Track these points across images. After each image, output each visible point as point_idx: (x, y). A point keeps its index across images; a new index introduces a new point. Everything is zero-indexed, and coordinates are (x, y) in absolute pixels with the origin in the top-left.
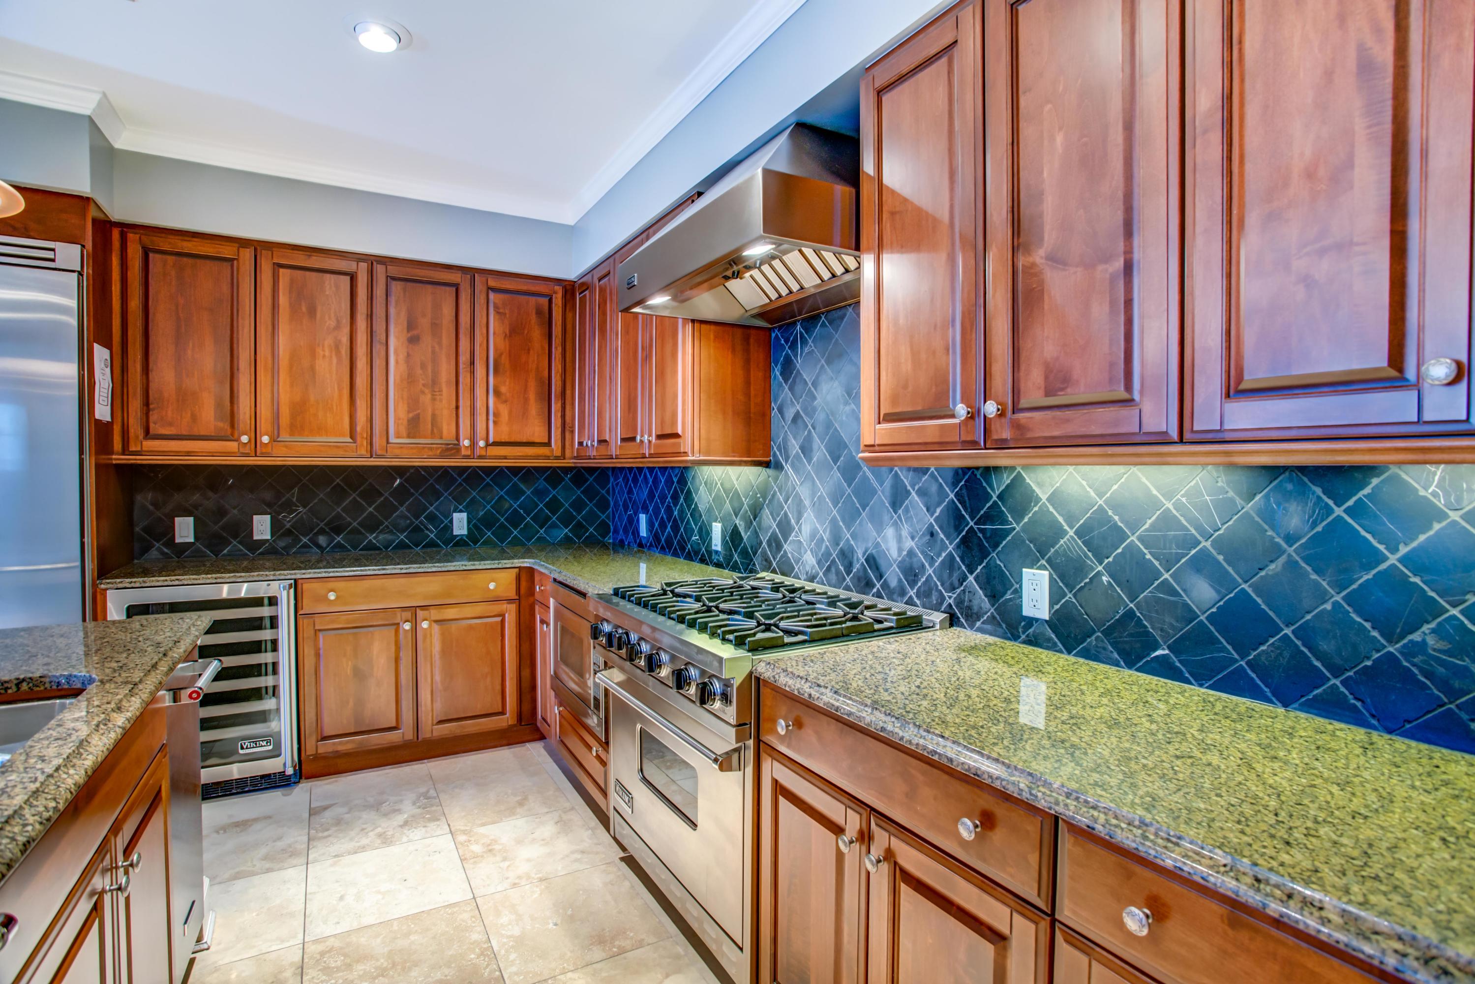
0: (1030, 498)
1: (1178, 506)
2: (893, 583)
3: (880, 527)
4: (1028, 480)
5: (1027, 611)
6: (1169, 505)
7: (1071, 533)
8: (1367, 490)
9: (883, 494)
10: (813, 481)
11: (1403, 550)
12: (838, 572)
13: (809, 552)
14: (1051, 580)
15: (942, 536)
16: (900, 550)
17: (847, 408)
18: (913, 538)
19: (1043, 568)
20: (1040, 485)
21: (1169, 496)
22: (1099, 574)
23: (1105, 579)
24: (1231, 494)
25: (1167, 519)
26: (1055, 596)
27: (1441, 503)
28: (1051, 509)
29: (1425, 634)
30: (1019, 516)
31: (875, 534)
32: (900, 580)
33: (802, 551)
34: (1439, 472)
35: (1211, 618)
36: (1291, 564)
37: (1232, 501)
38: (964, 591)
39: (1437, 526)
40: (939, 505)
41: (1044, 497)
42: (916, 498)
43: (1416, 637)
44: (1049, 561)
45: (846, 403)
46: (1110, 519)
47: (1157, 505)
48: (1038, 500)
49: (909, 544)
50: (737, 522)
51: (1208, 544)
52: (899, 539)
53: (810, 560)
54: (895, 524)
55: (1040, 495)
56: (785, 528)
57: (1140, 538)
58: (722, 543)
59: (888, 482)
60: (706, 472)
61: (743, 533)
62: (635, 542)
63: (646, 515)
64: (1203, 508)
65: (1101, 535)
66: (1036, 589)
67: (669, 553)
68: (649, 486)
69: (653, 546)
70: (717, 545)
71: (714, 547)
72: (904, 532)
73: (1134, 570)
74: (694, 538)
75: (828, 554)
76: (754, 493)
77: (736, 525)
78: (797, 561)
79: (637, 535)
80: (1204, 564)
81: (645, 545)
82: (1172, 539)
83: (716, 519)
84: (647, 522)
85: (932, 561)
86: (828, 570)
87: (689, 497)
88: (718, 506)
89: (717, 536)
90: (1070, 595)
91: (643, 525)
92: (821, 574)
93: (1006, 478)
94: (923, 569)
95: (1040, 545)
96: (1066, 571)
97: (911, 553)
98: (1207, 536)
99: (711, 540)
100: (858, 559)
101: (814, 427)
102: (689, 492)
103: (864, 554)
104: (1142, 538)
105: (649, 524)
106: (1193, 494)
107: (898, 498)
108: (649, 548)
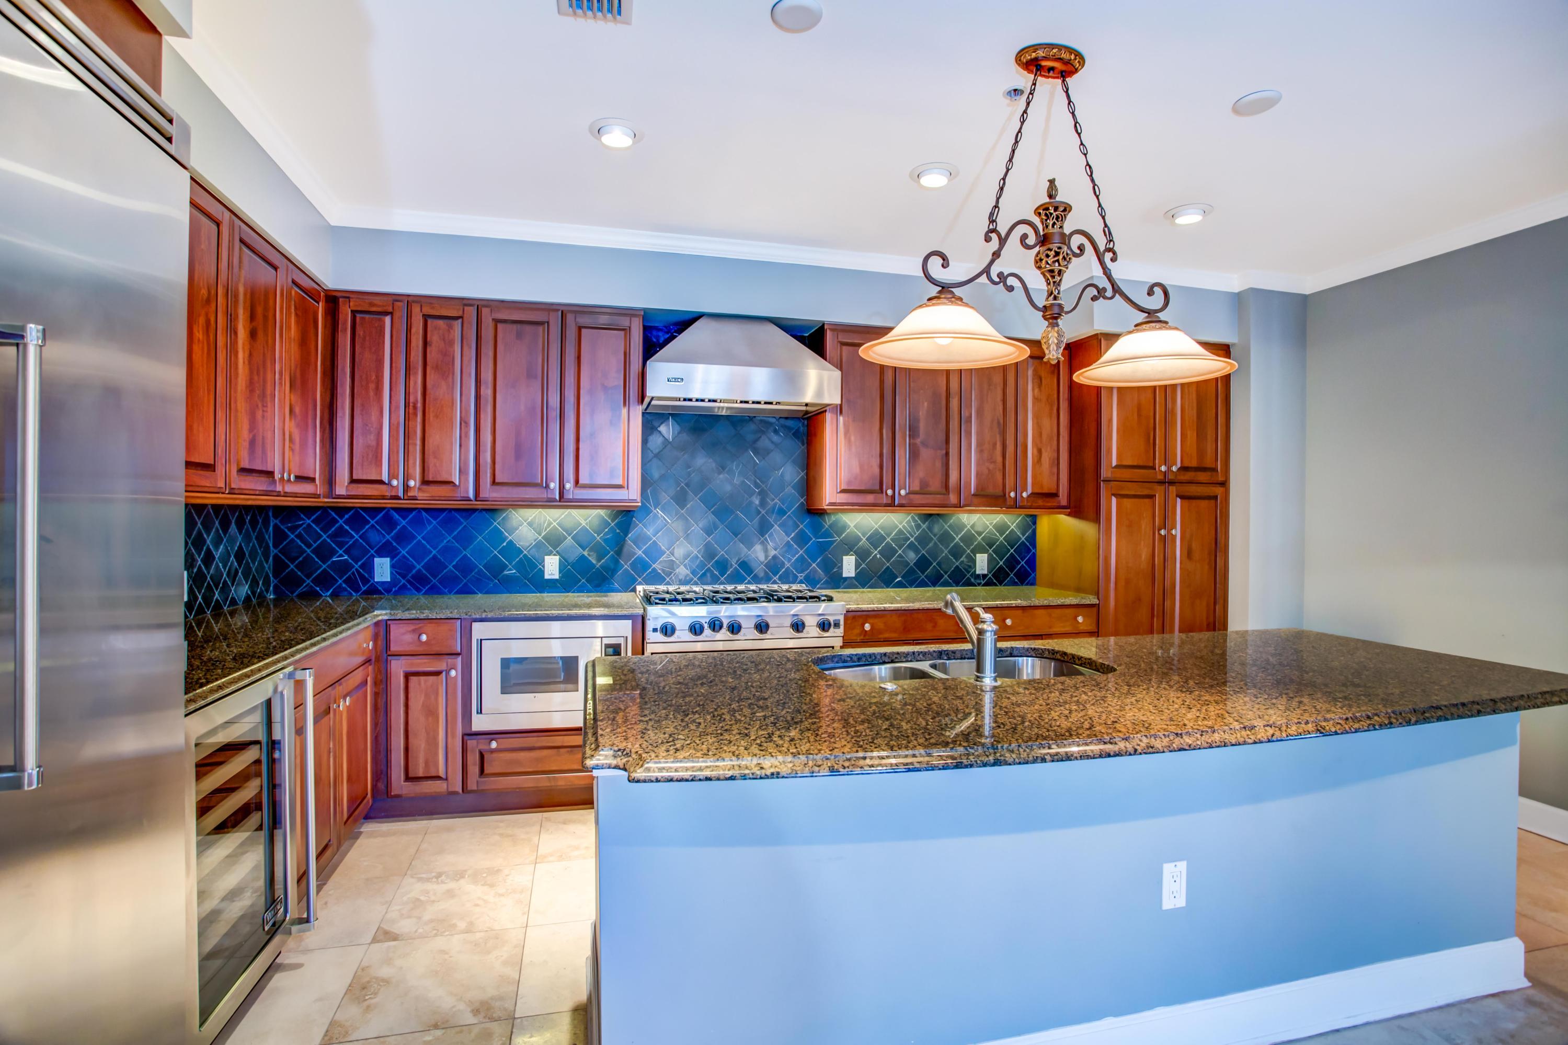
0: (845, 527)
1: (904, 527)
2: (762, 575)
3: (750, 546)
4: (843, 519)
5: (845, 574)
6: (901, 526)
7: (864, 539)
9: (751, 525)
10: (687, 520)
11: (959, 536)
12: (713, 575)
13: (682, 567)
14: (856, 560)
15: (795, 546)
16: (766, 557)
17: (721, 476)
18: (775, 550)
19: (852, 555)
20: (850, 520)
21: (900, 523)
22: (876, 555)
23: (878, 556)
25: (900, 532)
26: (857, 566)
27: (966, 523)
28: (855, 530)
30: (839, 535)
31: (746, 550)
32: (766, 572)
33: (675, 567)
34: (966, 515)
35: (915, 564)
36: (935, 543)
37: (919, 525)
38: (810, 572)
39: (965, 530)
40: (793, 532)
41: (852, 525)
42: (778, 528)
43: (962, 559)
44: (854, 552)
45: (720, 473)
46: (880, 533)
47: (897, 527)
48: (849, 527)
49: (772, 553)
50: (586, 553)
51: (912, 539)
52: (766, 551)
53: (683, 571)
54: (762, 543)
55: (849, 523)
56: (655, 553)
58: (560, 572)
59: (756, 520)
60: (531, 514)
61: (594, 562)
62: (357, 590)
63: (392, 559)
64: (911, 527)
65: (876, 539)
66: (849, 565)
67: (450, 592)
68: (398, 527)
69: (409, 589)
70: (552, 574)
71: (547, 577)
72: (769, 547)
73: (888, 552)
74: (506, 572)
75: (702, 565)
76: (612, 530)
77: (583, 555)
78: (669, 574)
79: (365, 581)
80: (911, 546)
81: (388, 591)
82: (901, 538)
83: (550, 553)
84: (393, 566)
85: (789, 560)
86: (704, 575)
87: (498, 536)
88: (553, 542)
89: (552, 567)
90: (863, 566)
91: (383, 570)
92: (695, 579)
93: (833, 518)
94: (783, 564)
95: (850, 546)
96: (862, 555)
97: (775, 557)
98: (912, 536)
99: (542, 572)
100: (732, 565)
101: (687, 485)
102: (497, 532)
103: (737, 561)
104: (891, 539)
105: (399, 568)
106: (908, 522)
107: (764, 528)
108: (397, 593)
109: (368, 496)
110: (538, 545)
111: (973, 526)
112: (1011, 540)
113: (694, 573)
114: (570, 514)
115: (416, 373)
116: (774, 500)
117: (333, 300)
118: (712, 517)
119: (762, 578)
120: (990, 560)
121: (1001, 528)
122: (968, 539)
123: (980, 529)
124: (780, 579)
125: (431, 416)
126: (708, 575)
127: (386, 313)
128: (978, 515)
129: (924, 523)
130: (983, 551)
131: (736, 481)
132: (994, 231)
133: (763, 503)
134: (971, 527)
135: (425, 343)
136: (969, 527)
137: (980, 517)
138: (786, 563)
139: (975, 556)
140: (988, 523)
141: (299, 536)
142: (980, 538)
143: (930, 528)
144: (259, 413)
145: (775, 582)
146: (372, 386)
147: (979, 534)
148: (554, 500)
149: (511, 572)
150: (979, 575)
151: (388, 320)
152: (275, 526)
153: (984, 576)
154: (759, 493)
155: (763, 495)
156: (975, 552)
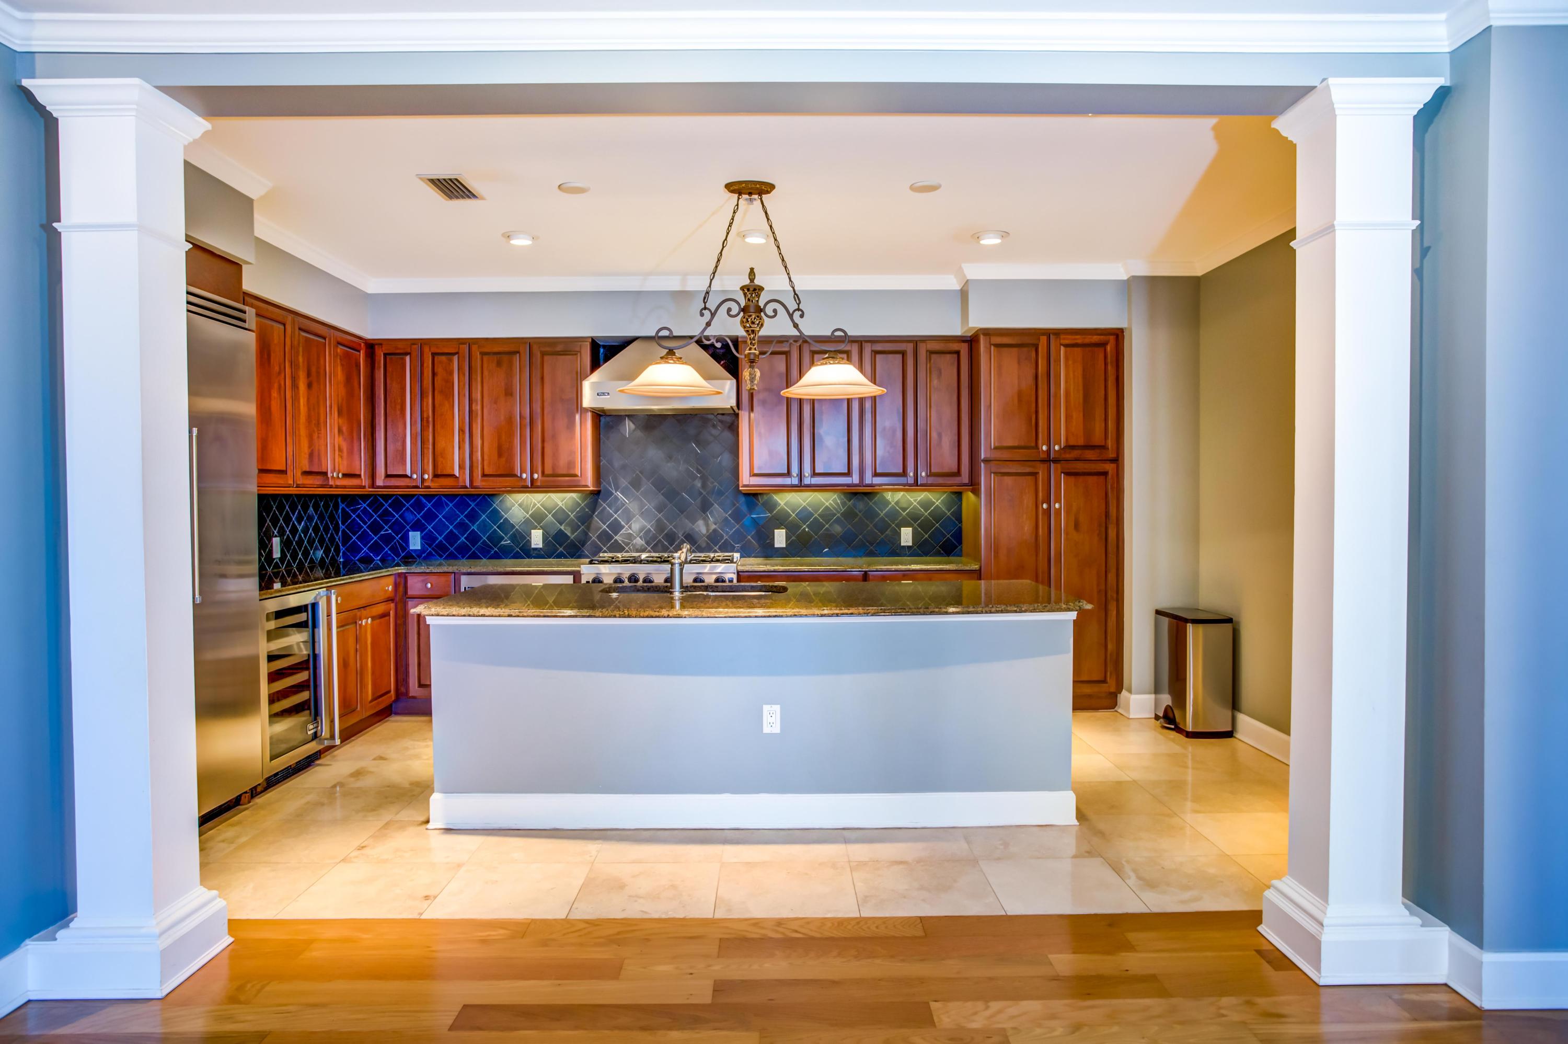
0: (776, 504)
1: (830, 504)
2: (704, 545)
3: (694, 521)
4: (775, 497)
5: (776, 546)
6: (827, 504)
7: (794, 515)
8: (876, 498)
9: (695, 503)
10: (641, 500)
11: (884, 512)
12: (663, 545)
13: (638, 538)
14: (786, 532)
15: (733, 521)
16: (708, 530)
17: (669, 464)
18: (715, 524)
19: (783, 529)
20: (781, 499)
21: (827, 501)
22: (805, 528)
23: (807, 529)
24: (845, 500)
25: (827, 508)
26: (788, 538)
27: (890, 500)
28: (786, 508)
29: (888, 532)
30: (771, 512)
31: (690, 524)
32: (708, 543)
33: (633, 540)
34: (890, 493)
35: (841, 537)
36: (861, 519)
37: (845, 502)
39: (890, 506)
40: (731, 509)
41: (783, 503)
42: (717, 506)
43: (887, 533)
44: (785, 526)
45: (668, 462)
46: (808, 510)
47: (824, 504)
48: (780, 504)
49: (713, 527)
50: (562, 528)
51: (839, 515)
52: (707, 525)
53: (639, 541)
54: (704, 519)
55: (780, 501)
56: (617, 527)
57: (818, 515)
58: (543, 543)
59: (699, 500)
60: (521, 497)
61: (569, 534)
62: (398, 555)
63: (422, 532)
64: (837, 504)
65: (805, 515)
66: (780, 538)
67: (463, 557)
68: (426, 509)
69: (434, 555)
70: (537, 544)
71: (533, 546)
72: (710, 522)
73: (816, 526)
74: (503, 543)
75: (654, 537)
76: (582, 509)
77: (560, 529)
78: (627, 544)
79: (403, 549)
80: (838, 521)
81: (419, 556)
82: (827, 515)
83: (535, 528)
84: (422, 538)
85: (727, 533)
86: (656, 545)
87: (495, 515)
88: (537, 519)
89: (537, 538)
90: (793, 538)
91: (415, 541)
92: (649, 548)
93: (765, 497)
94: (722, 537)
95: (781, 520)
96: (791, 529)
97: (715, 530)
98: (838, 512)
99: (529, 542)
100: (679, 537)
101: (641, 472)
102: (495, 512)
103: (683, 534)
104: (819, 515)
105: (427, 539)
106: (834, 500)
107: (705, 507)
108: (425, 558)
109: (399, 487)
110: (527, 521)
111: (897, 503)
112: (937, 516)
113: (648, 543)
114: (549, 496)
115: (427, 396)
116: (713, 483)
117: (371, 346)
118: (661, 497)
119: (705, 547)
120: (915, 535)
121: (926, 505)
122: (893, 514)
123: (904, 505)
124: (720, 549)
125: (438, 427)
126: (660, 545)
127: (406, 354)
128: (902, 493)
129: (850, 501)
130: (907, 525)
131: (682, 467)
132: (705, 308)
133: (704, 486)
134: (895, 503)
135: (434, 374)
136: (893, 503)
137: (903, 495)
138: (725, 535)
139: (900, 530)
140: (912, 500)
141: (359, 516)
142: (904, 514)
143: (854, 505)
144: (315, 436)
145: (715, 551)
146: (398, 407)
147: (904, 509)
148: (527, 487)
149: (506, 542)
150: (904, 547)
151: (408, 358)
152: (343, 509)
153: (909, 547)
154: (701, 478)
155: (704, 479)
156: (900, 526)
